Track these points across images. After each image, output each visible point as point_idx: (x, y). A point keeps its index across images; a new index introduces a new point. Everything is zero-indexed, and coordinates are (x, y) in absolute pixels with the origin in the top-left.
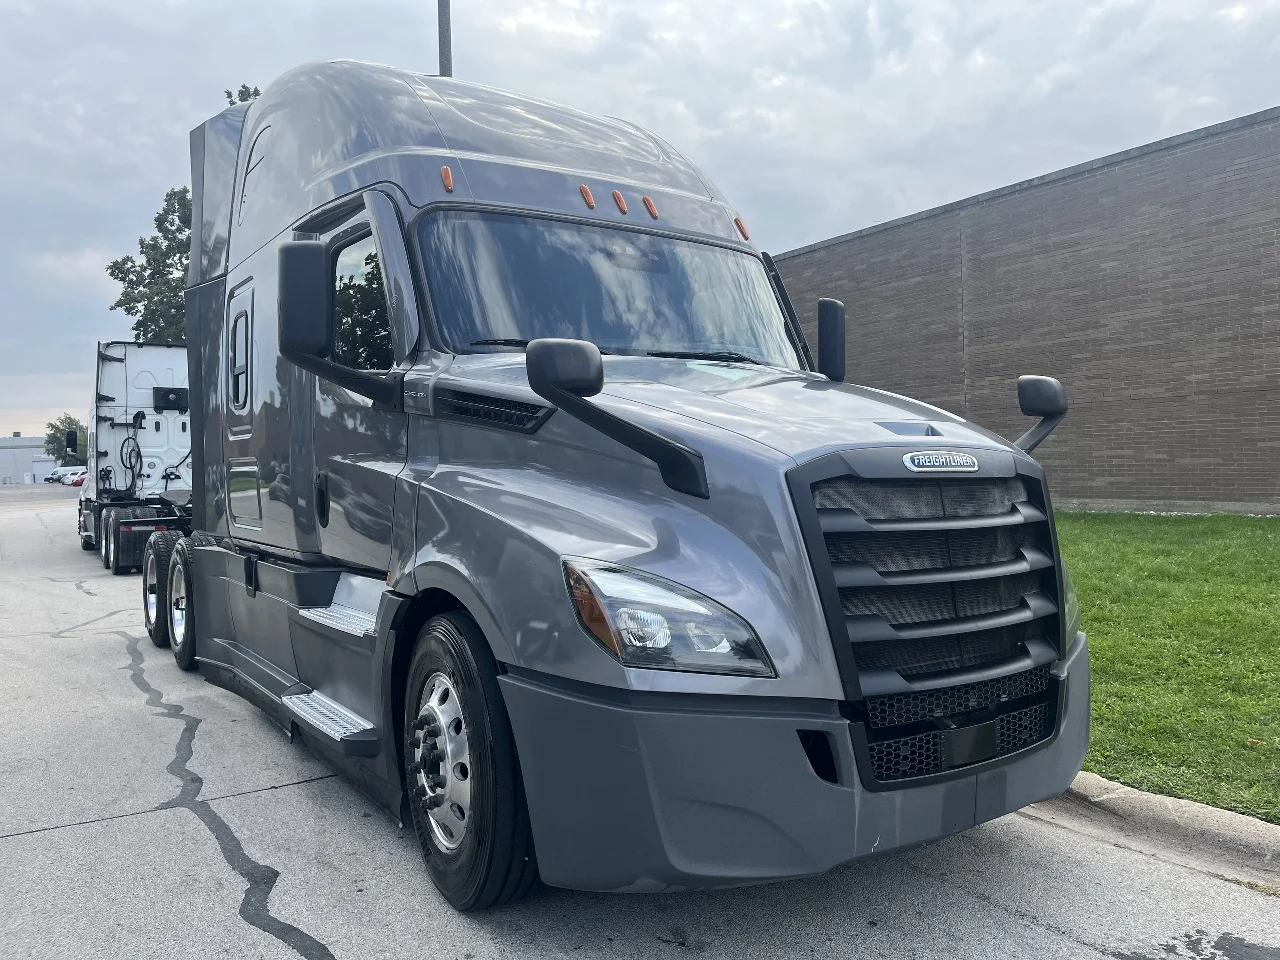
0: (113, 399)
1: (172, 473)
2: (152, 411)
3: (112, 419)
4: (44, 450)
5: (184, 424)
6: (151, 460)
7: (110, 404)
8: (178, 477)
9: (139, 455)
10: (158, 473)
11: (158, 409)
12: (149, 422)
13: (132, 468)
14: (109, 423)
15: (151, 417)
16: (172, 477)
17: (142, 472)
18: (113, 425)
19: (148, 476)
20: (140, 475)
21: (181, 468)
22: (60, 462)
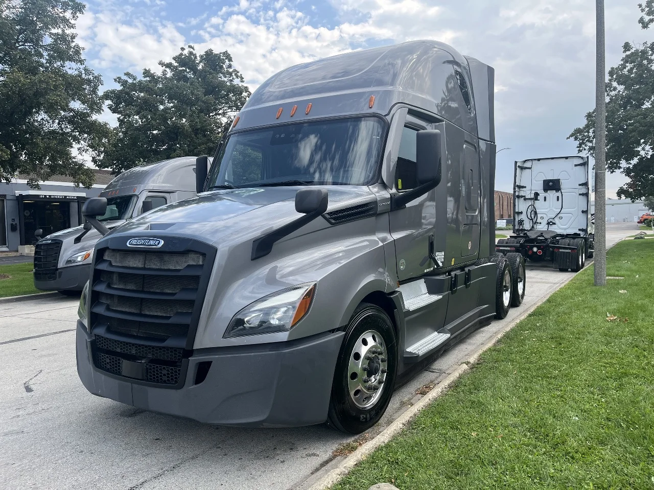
0: (525, 187)
1: (551, 222)
2: (543, 191)
3: (524, 196)
4: (643, 204)
5: (558, 197)
6: (542, 215)
7: (524, 189)
8: (554, 224)
9: (536, 213)
10: (544, 222)
11: (545, 190)
12: (541, 197)
13: (532, 219)
14: (523, 198)
15: (542, 195)
16: (551, 223)
17: (537, 221)
18: (525, 199)
19: (540, 223)
20: (536, 223)
21: (556, 219)
22: (651, 210)
